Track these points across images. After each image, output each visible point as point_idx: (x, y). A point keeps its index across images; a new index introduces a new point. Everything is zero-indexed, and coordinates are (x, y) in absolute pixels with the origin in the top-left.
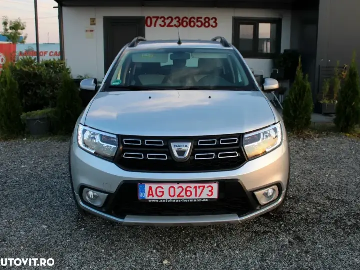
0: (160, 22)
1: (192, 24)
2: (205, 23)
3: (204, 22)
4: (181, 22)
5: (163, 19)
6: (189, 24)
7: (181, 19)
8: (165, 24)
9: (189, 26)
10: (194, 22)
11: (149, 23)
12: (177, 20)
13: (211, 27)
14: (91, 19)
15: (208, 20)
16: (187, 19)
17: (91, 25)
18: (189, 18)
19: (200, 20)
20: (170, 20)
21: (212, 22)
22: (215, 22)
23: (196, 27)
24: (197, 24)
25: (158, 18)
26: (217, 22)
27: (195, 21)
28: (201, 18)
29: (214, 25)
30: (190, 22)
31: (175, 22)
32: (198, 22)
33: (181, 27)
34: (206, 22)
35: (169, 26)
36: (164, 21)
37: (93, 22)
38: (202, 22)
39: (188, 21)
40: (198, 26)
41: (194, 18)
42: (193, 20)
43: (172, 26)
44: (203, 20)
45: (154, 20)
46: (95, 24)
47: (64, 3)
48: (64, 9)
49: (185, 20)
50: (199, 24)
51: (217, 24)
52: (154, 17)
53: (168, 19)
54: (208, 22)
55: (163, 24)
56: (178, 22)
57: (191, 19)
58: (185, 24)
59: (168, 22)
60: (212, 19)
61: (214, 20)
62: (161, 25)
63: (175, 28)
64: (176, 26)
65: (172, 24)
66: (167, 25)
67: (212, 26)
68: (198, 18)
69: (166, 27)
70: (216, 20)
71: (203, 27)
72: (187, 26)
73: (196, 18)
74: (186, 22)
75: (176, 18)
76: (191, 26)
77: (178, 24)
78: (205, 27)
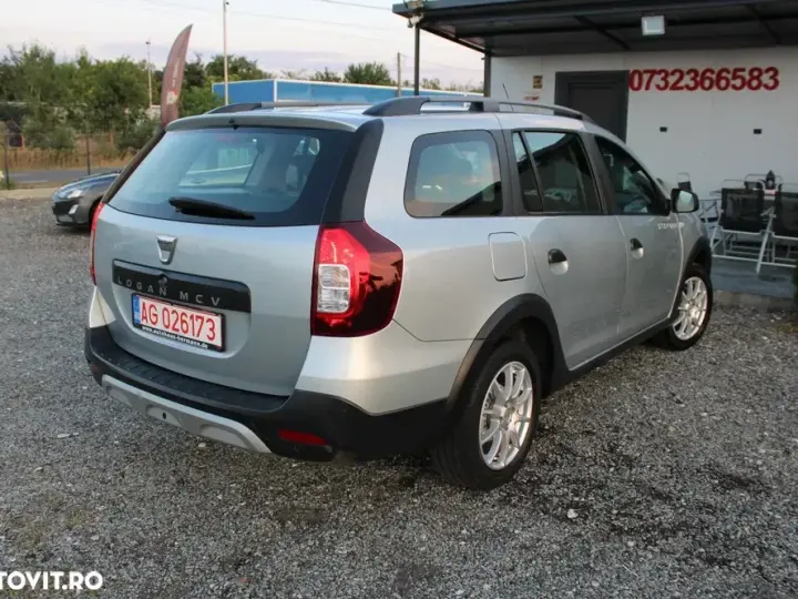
0: (657, 79)
1: (723, 83)
2: (750, 81)
3: (747, 77)
4: (698, 79)
5: (663, 75)
6: (716, 83)
7: (700, 72)
8: (667, 84)
9: (715, 89)
10: (726, 78)
11: (636, 84)
12: (692, 75)
13: (762, 88)
14: (536, 77)
15: (756, 74)
16: (712, 72)
17: (535, 87)
19: (739, 73)
20: (678, 75)
21: (766, 79)
22: (773, 78)
23: (730, 89)
24: (733, 82)
25: (653, 73)
26: (779, 78)
27: (730, 76)
28: (743, 70)
29: (771, 83)
30: (719, 77)
31: (687, 80)
32: (735, 77)
33: (699, 89)
34: (753, 78)
35: (675, 87)
36: (663, 79)
37: (538, 81)
38: (743, 78)
39: (714, 77)
40: (734, 87)
41: (728, 72)
42: (723, 75)
43: (681, 88)
44: (746, 74)
45: (646, 77)
46: (540, 87)
47: (493, 51)
48: (494, 61)
49: (708, 74)
50: (738, 82)
51: (777, 82)
52: (646, 72)
53: (673, 73)
54: (758, 78)
55: (662, 84)
56: (693, 79)
57: (720, 72)
58: (707, 83)
59: (672, 80)
60: (768, 70)
61: (771, 73)
62: (658, 87)
63: (685, 91)
64: (688, 87)
65: (682, 84)
66: (670, 86)
67: (767, 87)
68: (736, 70)
69: (668, 90)
70: (776, 73)
71: (746, 88)
72: (710, 87)
73: (732, 70)
74: (710, 79)
75: (689, 72)
76: (719, 88)
77: (692, 84)
78: (751, 88)
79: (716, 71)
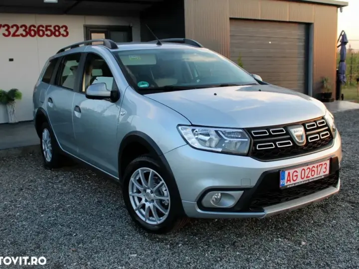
0: (3, 30)
1: (41, 33)
2: (55, 32)
3: (53, 30)
4: (27, 30)
5: (6, 28)
6: (37, 33)
7: (28, 26)
8: (10, 33)
9: (37, 36)
10: (42, 30)
12: (24, 28)
13: (61, 36)
15: (57, 28)
16: (35, 27)
18: (37, 27)
19: (49, 28)
20: (15, 28)
21: (62, 31)
22: (65, 31)
23: (45, 36)
24: (46, 33)
26: (68, 30)
27: (44, 29)
28: (51, 26)
29: (65, 33)
30: (39, 30)
31: (21, 31)
32: (47, 30)
33: (29, 37)
34: (56, 30)
35: (14, 35)
36: (7, 30)
38: (51, 31)
39: (36, 29)
40: (47, 35)
41: (43, 27)
42: (41, 28)
43: (18, 36)
44: (52, 28)
49: (32, 28)
50: (49, 33)
51: (67, 33)
53: (12, 27)
54: (58, 31)
55: (7, 33)
56: (24, 30)
57: (39, 26)
58: (33, 33)
59: (12, 30)
60: (62, 27)
61: (64, 28)
62: (4, 35)
63: (21, 37)
64: (22, 35)
65: (18, 33)
66: (11, 35)
67: (63, 35)
68: (47, 26)
69: (10, 37)
70: (66, 28)
71: (53, 36)
72: (35, 35)
73: (45, 26)
74: (34, 30)
75: (21, 27)
76: (40, 36)
77: (24, 33)
78: (56, 36)
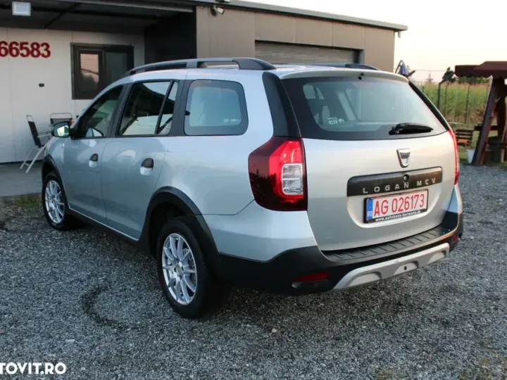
1: (14, 52)
2: (33, 51)
3: (31, 49)
6: (9, 51)
9: (9, 55)
10: (16, 49)
13: (41, 56)
15: (36, 46)
16: (6, 44)
19: (24, 46)
21: (42, 50)
22: (46, 50)
23: (20, 56)
24: (21, 52)
26: (50, 49)
27: (18, 47)
28: (27, 43)
29: (46, 53)
30: (11, 48)
32: (22, 48)
34: (33, 49)
38: (26, 49)
39: (7, 47)
40: (23, 55)
41: (16, 44)
42: (14, 46)
44: (29, 46)
49: (3, 45)
50: (24, 52)
51: (49, 53)
54: (37, 49)
57: (11, 44)
58: (3, 52)
60: (42, 45)
61: (45, 47)
67: (43, 55)
68: (22, 44)
70: (48, 46)
71: (30, 56)
72: (6, 55)
73: (19, 43)
74: (5, 48)
76: (12, 55)
78: (33, 56)
79: (9, 43)
